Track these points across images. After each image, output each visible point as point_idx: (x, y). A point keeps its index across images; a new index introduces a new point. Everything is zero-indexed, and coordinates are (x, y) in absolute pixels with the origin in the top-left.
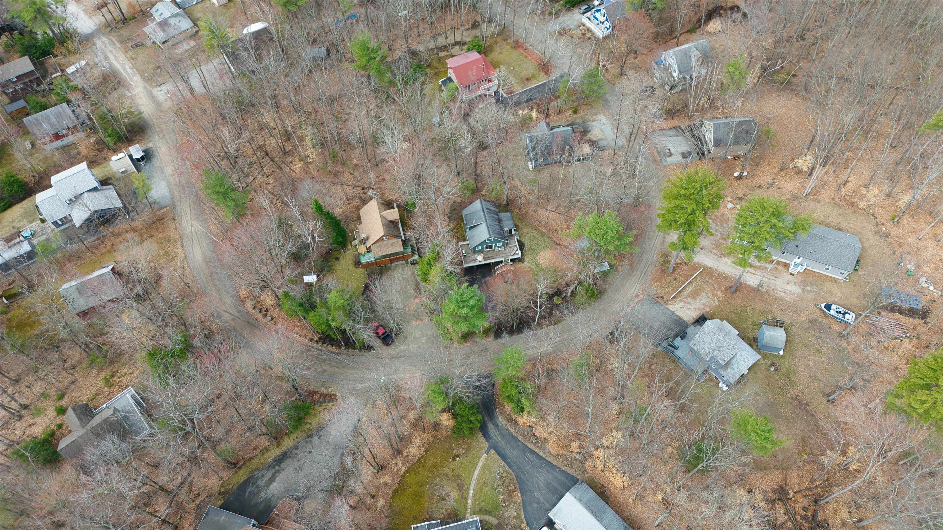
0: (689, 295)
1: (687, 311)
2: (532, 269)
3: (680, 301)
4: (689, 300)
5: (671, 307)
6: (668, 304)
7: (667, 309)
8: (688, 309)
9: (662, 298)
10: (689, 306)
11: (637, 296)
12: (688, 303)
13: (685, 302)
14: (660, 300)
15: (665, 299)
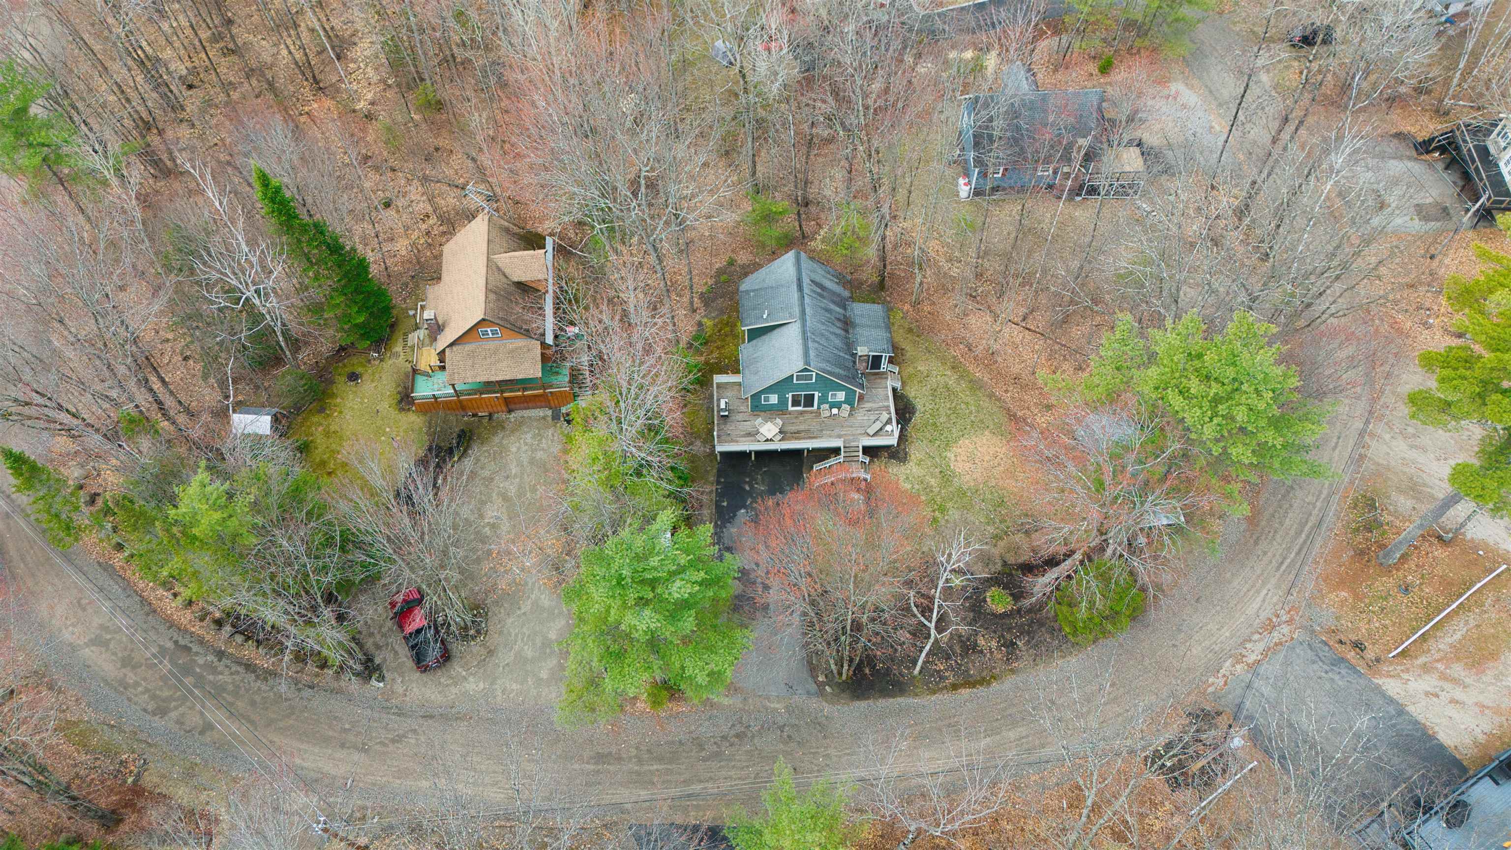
0: (1457, 653)
1: (1451, 711)
2: (928, 488)
3: (1426, 669)
4: (1457, 670)
5: (1392, 687)
6: (1379, 673)
7: (1379, 691)
8: (1453, 701)
9: (1358, 646)
10: (1458, 693)
11: (1270, 626)
12: (1455, 681)
13: (1444, 677)
14: (1351, 655)
15: (1370, 654)
